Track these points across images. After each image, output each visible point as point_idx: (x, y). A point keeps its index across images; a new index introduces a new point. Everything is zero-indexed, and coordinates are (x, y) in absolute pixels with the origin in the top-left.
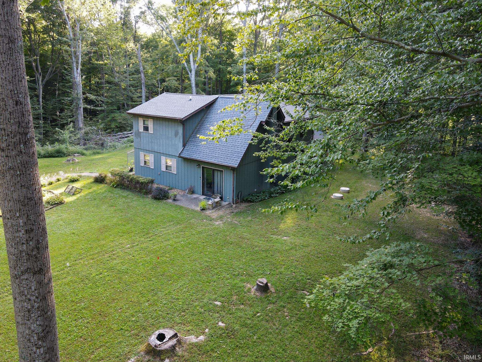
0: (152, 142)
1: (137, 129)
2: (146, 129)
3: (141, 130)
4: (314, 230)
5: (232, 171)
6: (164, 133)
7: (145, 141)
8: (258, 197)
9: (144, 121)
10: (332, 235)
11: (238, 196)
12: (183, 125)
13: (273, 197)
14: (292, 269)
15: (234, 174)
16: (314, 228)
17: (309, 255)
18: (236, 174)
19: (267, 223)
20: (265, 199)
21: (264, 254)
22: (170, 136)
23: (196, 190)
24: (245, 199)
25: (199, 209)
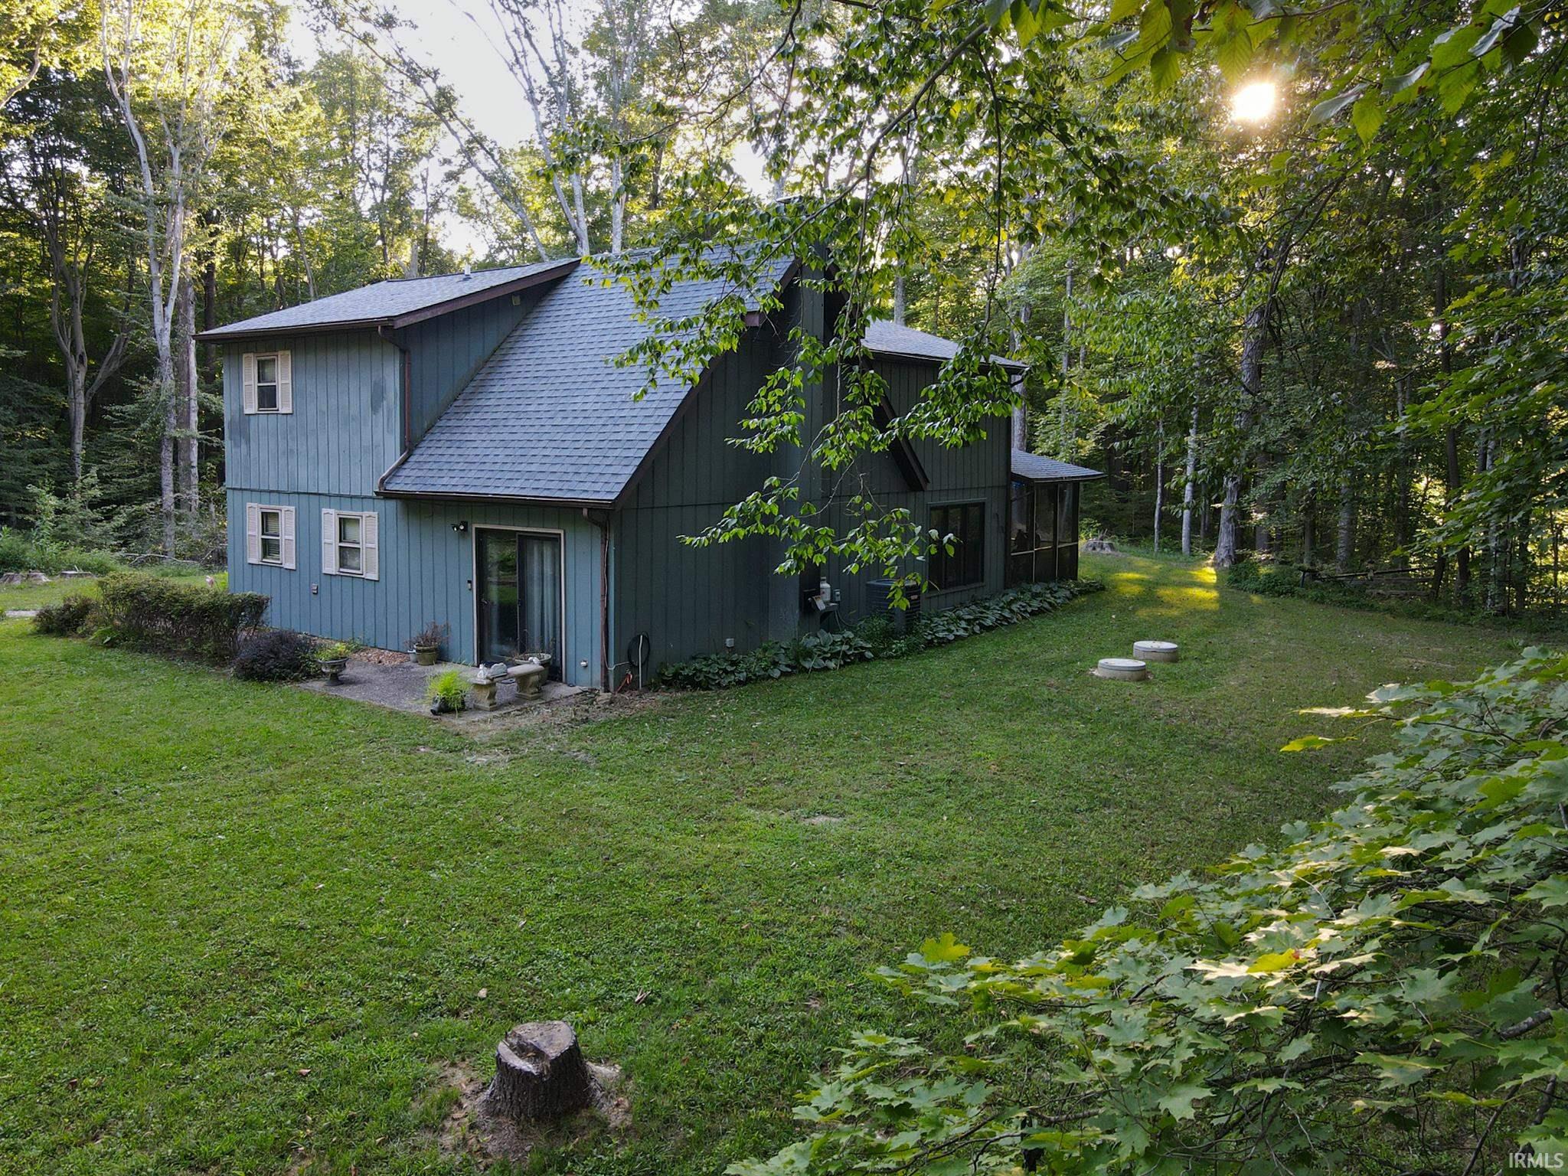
0: (288, 453)
1: (235, 407)
2: (268, 397)
3: (251, 407)
4: (988, 788)
5: (597, 532)
6: (333, 401)
7: (264, 455)
8: (733, 663)
9: (261, 365)
10: (1091, 810)
11: (630, 654)
12: (404, 352)
13: (806, 670)
14: (807, 976)
15: (605, 541)
16: (992, 780)
17: (942, 900)
18: (619, 544)
19: (744, 761)
20: (769, 677)
21: (664, 894)
22: (354, 410)
23: (453, 645)
24: (669, 673)
25: (426, 709)
